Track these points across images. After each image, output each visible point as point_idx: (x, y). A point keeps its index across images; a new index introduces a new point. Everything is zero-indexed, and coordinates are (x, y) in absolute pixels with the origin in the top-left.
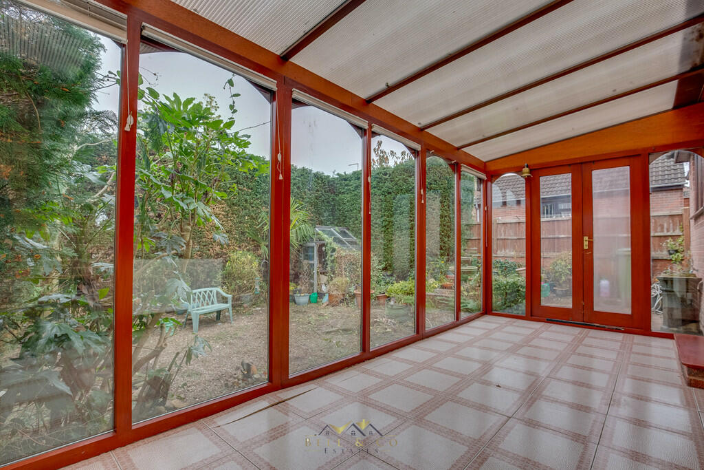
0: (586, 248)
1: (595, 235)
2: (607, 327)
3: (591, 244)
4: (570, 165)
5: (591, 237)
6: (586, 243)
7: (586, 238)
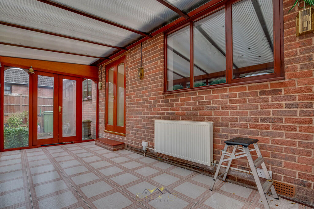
0: (60, 111)
1: (63, 106)
2: (68, 142)
3: (62, 109)
4: (53, 74)
5: (62, 107)
6: (60, 109)
7: (60, 107)
